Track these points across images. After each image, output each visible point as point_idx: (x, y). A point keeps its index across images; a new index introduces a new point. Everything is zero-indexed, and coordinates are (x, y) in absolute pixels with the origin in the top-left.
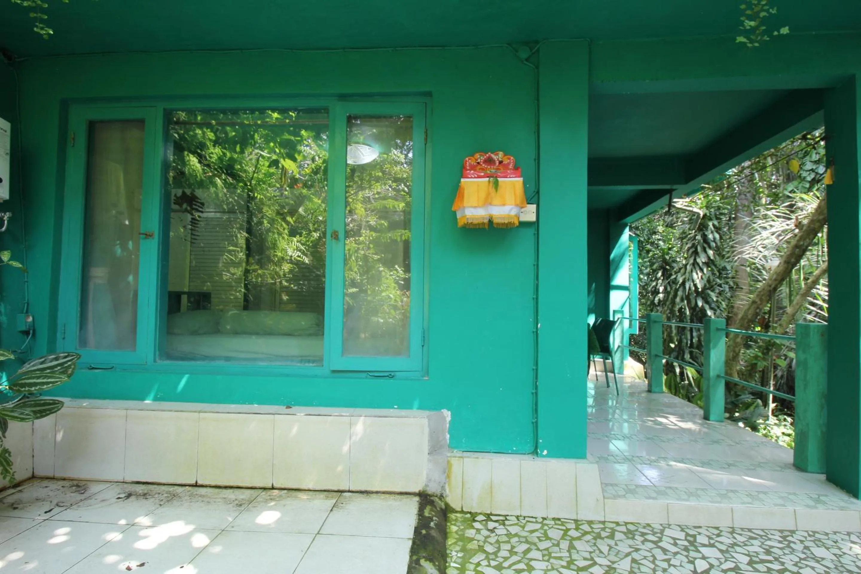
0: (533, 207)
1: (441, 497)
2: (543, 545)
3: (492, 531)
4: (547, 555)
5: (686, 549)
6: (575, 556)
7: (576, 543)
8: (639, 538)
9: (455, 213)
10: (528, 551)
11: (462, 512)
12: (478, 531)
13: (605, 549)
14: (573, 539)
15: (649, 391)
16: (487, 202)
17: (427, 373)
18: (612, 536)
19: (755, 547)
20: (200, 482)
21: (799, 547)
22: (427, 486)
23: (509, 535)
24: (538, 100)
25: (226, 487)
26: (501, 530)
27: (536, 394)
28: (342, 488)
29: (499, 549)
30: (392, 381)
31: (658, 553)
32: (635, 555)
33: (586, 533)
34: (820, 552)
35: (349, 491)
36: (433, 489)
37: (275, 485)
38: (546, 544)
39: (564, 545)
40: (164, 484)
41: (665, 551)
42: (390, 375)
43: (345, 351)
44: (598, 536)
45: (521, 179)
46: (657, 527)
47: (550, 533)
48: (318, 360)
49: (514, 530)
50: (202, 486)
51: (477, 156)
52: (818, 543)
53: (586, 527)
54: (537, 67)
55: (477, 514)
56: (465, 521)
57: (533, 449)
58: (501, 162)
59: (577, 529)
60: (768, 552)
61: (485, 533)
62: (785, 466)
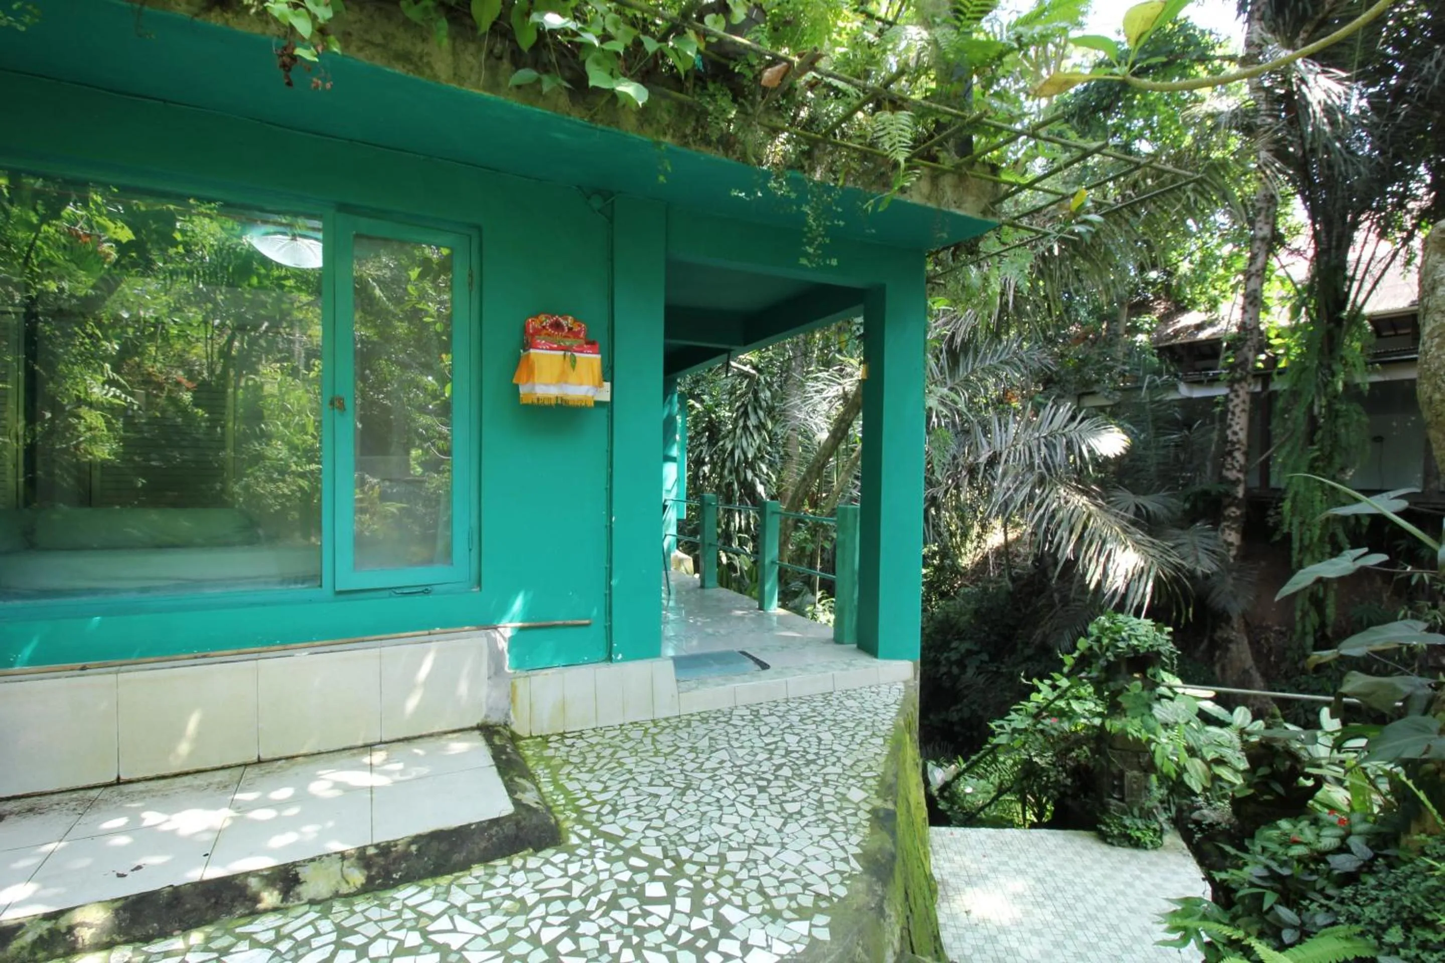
0: (607, 385)
1: (506, 725)
2: (627, 745)
3: (572, 745)
4: (634, 751)
5: (752, 721)
6: (659, 747)
7: (659, 737)
8: (712, 722)
9: (517, 387)
10: (615, 752)
11: (531, 737)
12: (557, 749)
13: (685, 736)
14: (653, 735)
15: (702, 586)
16: (562, 379)
17: (479, 584)
18: (689, 725)
19: (805, 708)
20: (124, 777)
21: (836, 702)
22: (487, 716)
23: (591, 745)
24: (612, 260)
25: (176, 775)
26: (580, 743)
27: (610, 594)
28: (369, 741)
29: (585, 758)
30: (426, 597)
31: (731, 730)
32: (712, 735)
33: (665, 728)
34: (849, 703)
35: (381, 743)
36: (494, 719)
37: (263, 757)
38: (632, 744)
39: (648, 741)
40: (53, 793)
41: (735, 726)
42: (426, 591)
43: (357, 566)
44: (677, 728)
45: (598, 357)
46: (726, 711)
47: (631, 735)
48: (315, 578)
49: (594, 740)
50: (130, 782)
51: (542, 317)
52: (849, 697)
53: (664, 724)
54: (611, 220)
55: (548, 736)
56: (537, 745)
57: (605, 656)
58: (570, 329)
59: (656, 726)
60: (814, 710)
61: (563, 749)
62: (827, 642)
